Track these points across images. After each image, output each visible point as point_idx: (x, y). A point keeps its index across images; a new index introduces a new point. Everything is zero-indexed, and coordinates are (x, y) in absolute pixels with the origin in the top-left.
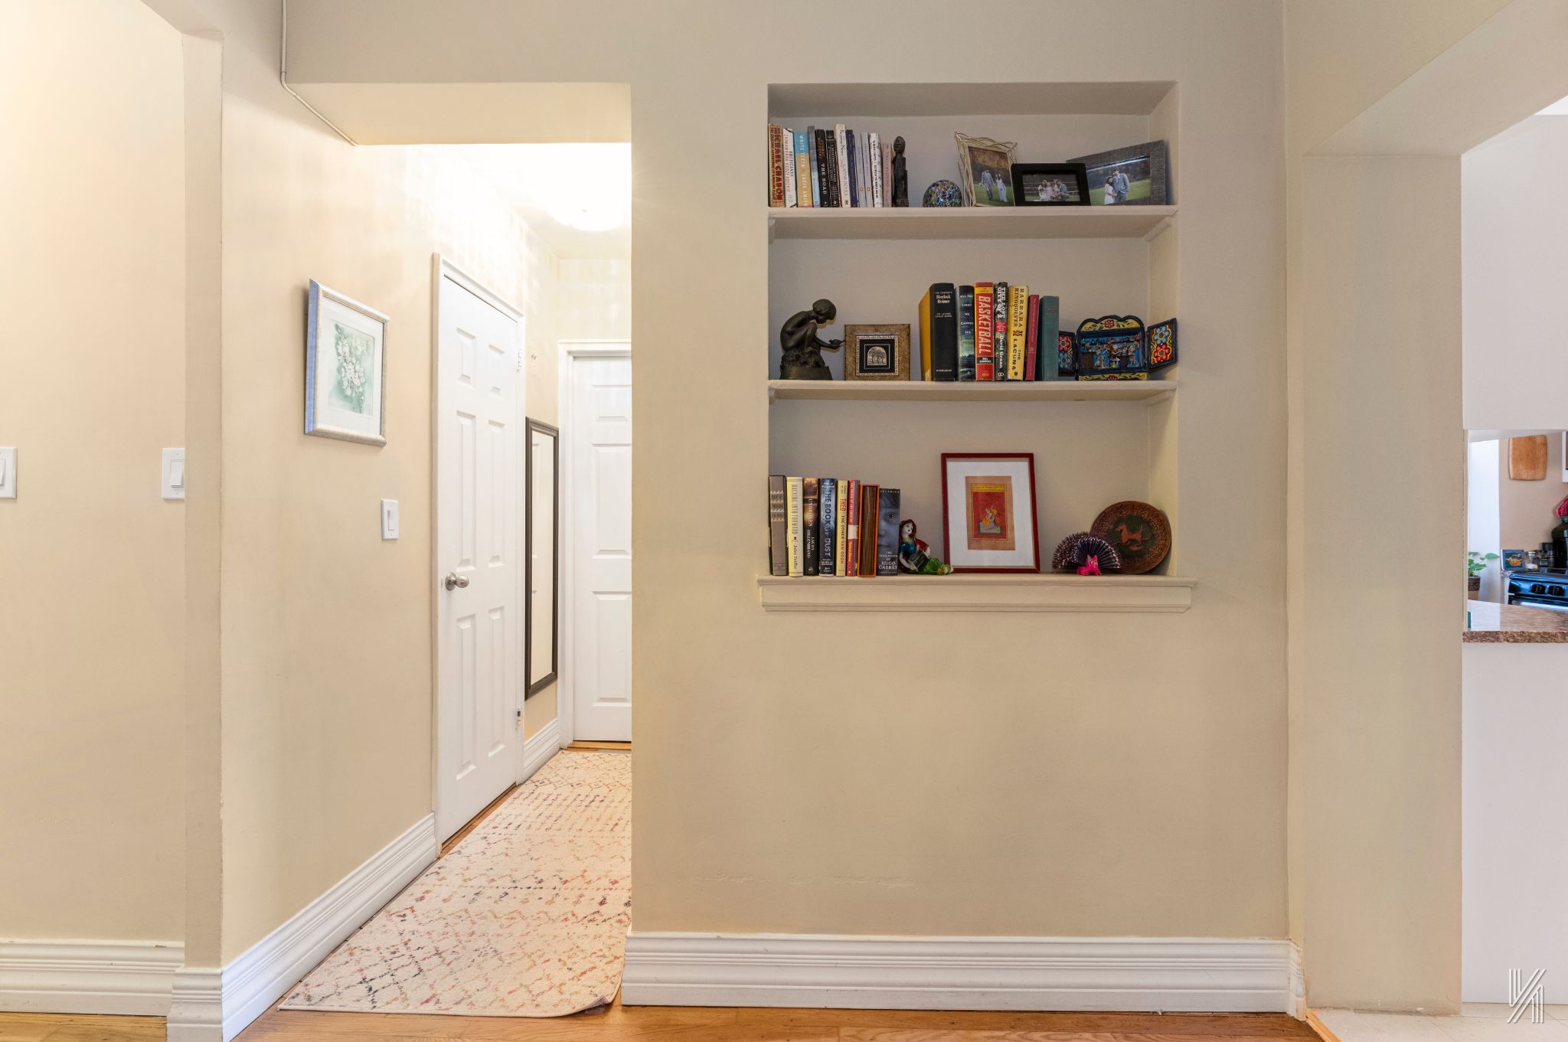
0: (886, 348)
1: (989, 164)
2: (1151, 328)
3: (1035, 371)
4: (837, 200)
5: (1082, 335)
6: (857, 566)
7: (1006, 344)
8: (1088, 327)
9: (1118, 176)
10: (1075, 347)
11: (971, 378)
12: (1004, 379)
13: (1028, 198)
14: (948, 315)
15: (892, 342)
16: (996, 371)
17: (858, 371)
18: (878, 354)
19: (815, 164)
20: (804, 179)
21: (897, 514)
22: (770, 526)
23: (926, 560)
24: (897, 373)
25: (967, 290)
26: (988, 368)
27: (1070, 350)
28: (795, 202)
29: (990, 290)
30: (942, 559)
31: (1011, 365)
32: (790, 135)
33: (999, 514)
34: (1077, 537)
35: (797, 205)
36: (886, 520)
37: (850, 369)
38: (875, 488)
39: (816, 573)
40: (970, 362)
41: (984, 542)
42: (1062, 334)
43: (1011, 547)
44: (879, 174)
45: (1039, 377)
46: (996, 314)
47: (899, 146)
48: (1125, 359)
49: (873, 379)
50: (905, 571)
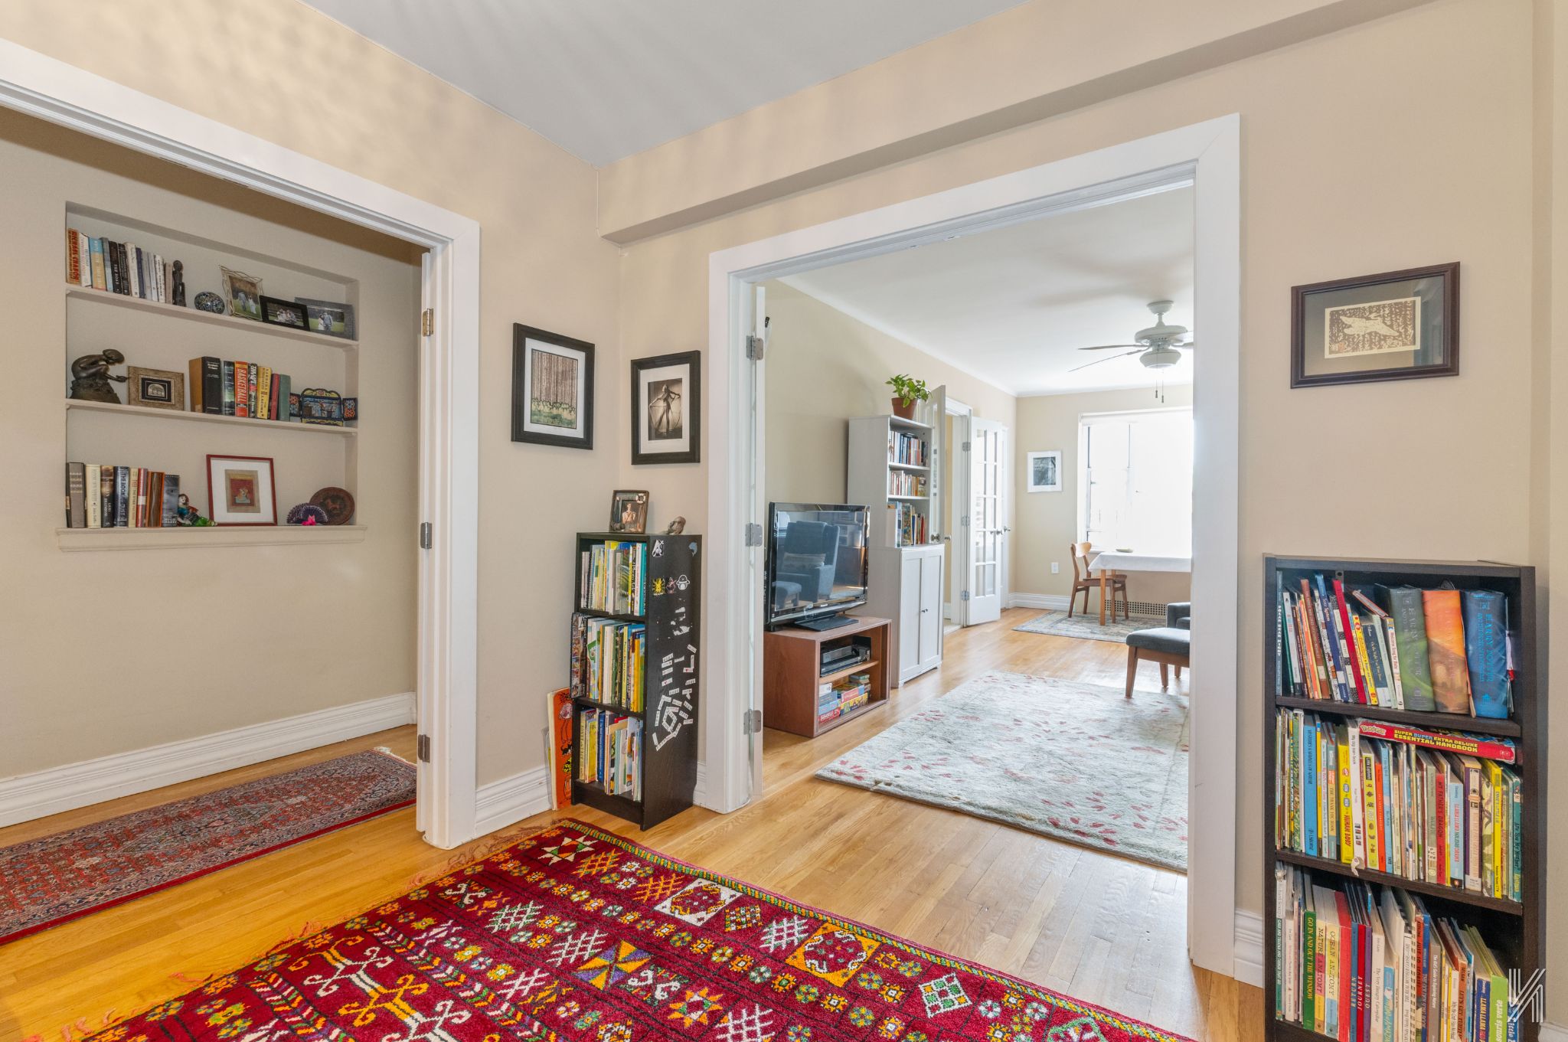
0: (164, 386)
1: (244, 289)
2: (345, 399)
3: (274, 414)
4: (128, 290)
5: (303, 396)
6: (146, 521)
7: (256, 398)
8: (308, 392)
9: (326, 316)
10: (300, 402)
11: (233, 414)
12: (254, 417)
13: (271, 318)
14: (216, 376)
15: (169, 383)
16: (250, 412)
17: (140, 397)
18: (158, 389)
19: (108, 263)
20: (98, 270)
21: (178, 490)
22: (68, 493)
23: (198, 518)
24: (173, 402)
25: (230, 364)
26: (243, 410)
27: (297, 404)
28: (90, 283)
29: (246, 367)
30: (208, 517)
31: (259, 410)
32: (86, 239)
33: (249, 492)
34: (302, 506)
35: (92, 286)
36: (168, 494)
37: (133, 396)
38: (161, 475)
39: (113, 525)
40: (232, 405)
41: (238, 508)
42: (292, 394)
43: (258, 511)
44: (162, 282)
45: (278, 418)
46: (249, 380)
47: (178, 267)
48: (330, 413)
49: (154, 406)
50: (180, 524)
